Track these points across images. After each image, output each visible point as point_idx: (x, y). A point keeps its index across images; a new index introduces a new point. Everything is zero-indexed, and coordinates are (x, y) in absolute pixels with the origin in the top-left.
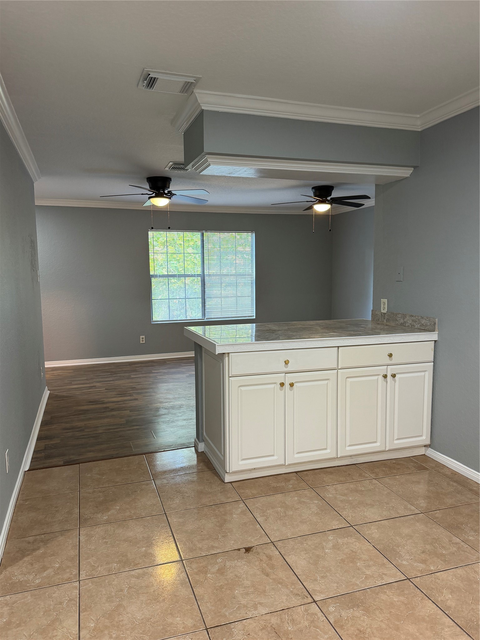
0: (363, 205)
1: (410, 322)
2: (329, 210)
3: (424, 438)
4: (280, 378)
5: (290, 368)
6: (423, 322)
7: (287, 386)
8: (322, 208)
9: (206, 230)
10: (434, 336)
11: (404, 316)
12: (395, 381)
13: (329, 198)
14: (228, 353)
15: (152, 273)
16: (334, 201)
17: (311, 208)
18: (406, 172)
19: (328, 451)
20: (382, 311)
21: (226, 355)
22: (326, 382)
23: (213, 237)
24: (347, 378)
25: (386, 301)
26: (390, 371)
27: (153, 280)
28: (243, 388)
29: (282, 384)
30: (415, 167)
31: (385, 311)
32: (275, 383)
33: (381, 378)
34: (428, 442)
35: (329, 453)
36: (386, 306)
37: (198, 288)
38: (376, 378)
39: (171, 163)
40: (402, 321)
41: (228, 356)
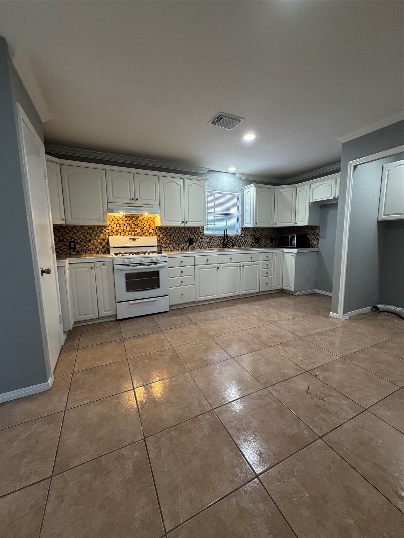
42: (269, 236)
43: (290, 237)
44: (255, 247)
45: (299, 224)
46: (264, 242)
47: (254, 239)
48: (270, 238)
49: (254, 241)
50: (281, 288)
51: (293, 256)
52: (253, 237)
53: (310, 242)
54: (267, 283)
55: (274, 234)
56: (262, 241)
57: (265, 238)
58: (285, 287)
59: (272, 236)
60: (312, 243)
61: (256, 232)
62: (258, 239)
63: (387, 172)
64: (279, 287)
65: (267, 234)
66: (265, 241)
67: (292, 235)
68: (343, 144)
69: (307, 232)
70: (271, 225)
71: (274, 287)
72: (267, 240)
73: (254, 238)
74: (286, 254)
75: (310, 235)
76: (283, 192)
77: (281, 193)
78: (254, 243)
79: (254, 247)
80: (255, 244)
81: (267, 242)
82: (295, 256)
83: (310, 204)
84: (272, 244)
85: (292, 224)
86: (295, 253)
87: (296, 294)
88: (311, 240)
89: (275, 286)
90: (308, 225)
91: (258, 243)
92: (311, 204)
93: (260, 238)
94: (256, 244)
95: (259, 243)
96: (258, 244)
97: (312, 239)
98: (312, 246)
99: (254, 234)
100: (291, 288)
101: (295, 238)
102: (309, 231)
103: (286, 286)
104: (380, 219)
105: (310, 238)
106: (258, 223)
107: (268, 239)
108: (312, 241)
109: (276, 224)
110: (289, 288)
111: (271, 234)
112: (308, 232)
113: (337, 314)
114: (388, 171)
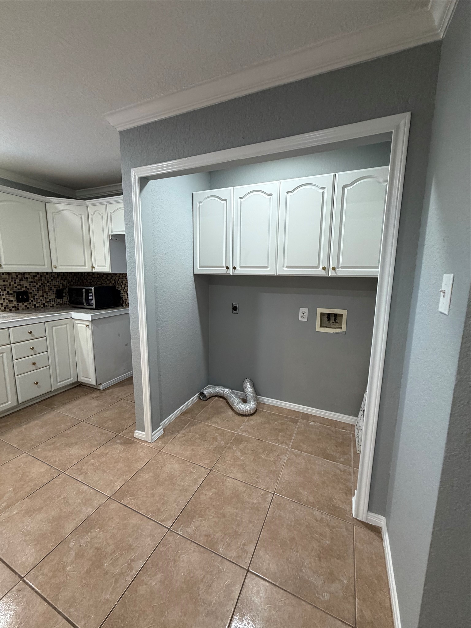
42: (53, 288)
43: (84, 290)
44: (18, 309)
45: (97, 270)
46: (41, 298)
47: (11, 294)
48: (55, 290)
49: (12, 299)
50: (76, 380)
51: (87, 326)
52: (8, 290)
53: (122, 297)
54: (37, 383)
55: (64, 283)
56: (36, 297)
57: (43, 290)
58: (82, 379)
59: (59, 287)
60: (125, 299)
61: (17, 281)
62: (26, 293)
63: (198, 205)
64: (72, 380)
65: (48, 284)
66: (43, 296)
67: (88, 288)
68: (121, 133)
69: (117, 282)
70: (46, 268)
71: (59, 384)
72: (47, 294)
73: (11, 292)
74: (77, 322)
75: (122, 286)
76: (63, 210)
77: (59, 211)
78: (15, 303)
79: (16, 309)
80: (18, 305)
81: (50, 298)
82: (90, 326)
83: (110, 239)
84: (63, 300)
85: (87, 269)
86: (89, 321)
87: (101, 387)
88: (123, 294)
89: (60, 382)
90: (110, 272)
91: (25, 302)
92: (112, 239)
93: (31, 291)
94: (20, 304)
95: (29, 301)
96: (25, 304)
97: (125, 294)
98: (125, 303)
99: (10, 285)
100: (90, 380)
101: (92, 293)
102: (120, 280)
103: (83, 377)
104: (197, 272)
105: (122, 292)
106: (5, 264)
107: (51, 292)
108: (125, 296)
109: (56, 267)
110: (88, 379)
111: (57, 284)
112: (119, 282)
113: (144, 433)
114: (200, 203)
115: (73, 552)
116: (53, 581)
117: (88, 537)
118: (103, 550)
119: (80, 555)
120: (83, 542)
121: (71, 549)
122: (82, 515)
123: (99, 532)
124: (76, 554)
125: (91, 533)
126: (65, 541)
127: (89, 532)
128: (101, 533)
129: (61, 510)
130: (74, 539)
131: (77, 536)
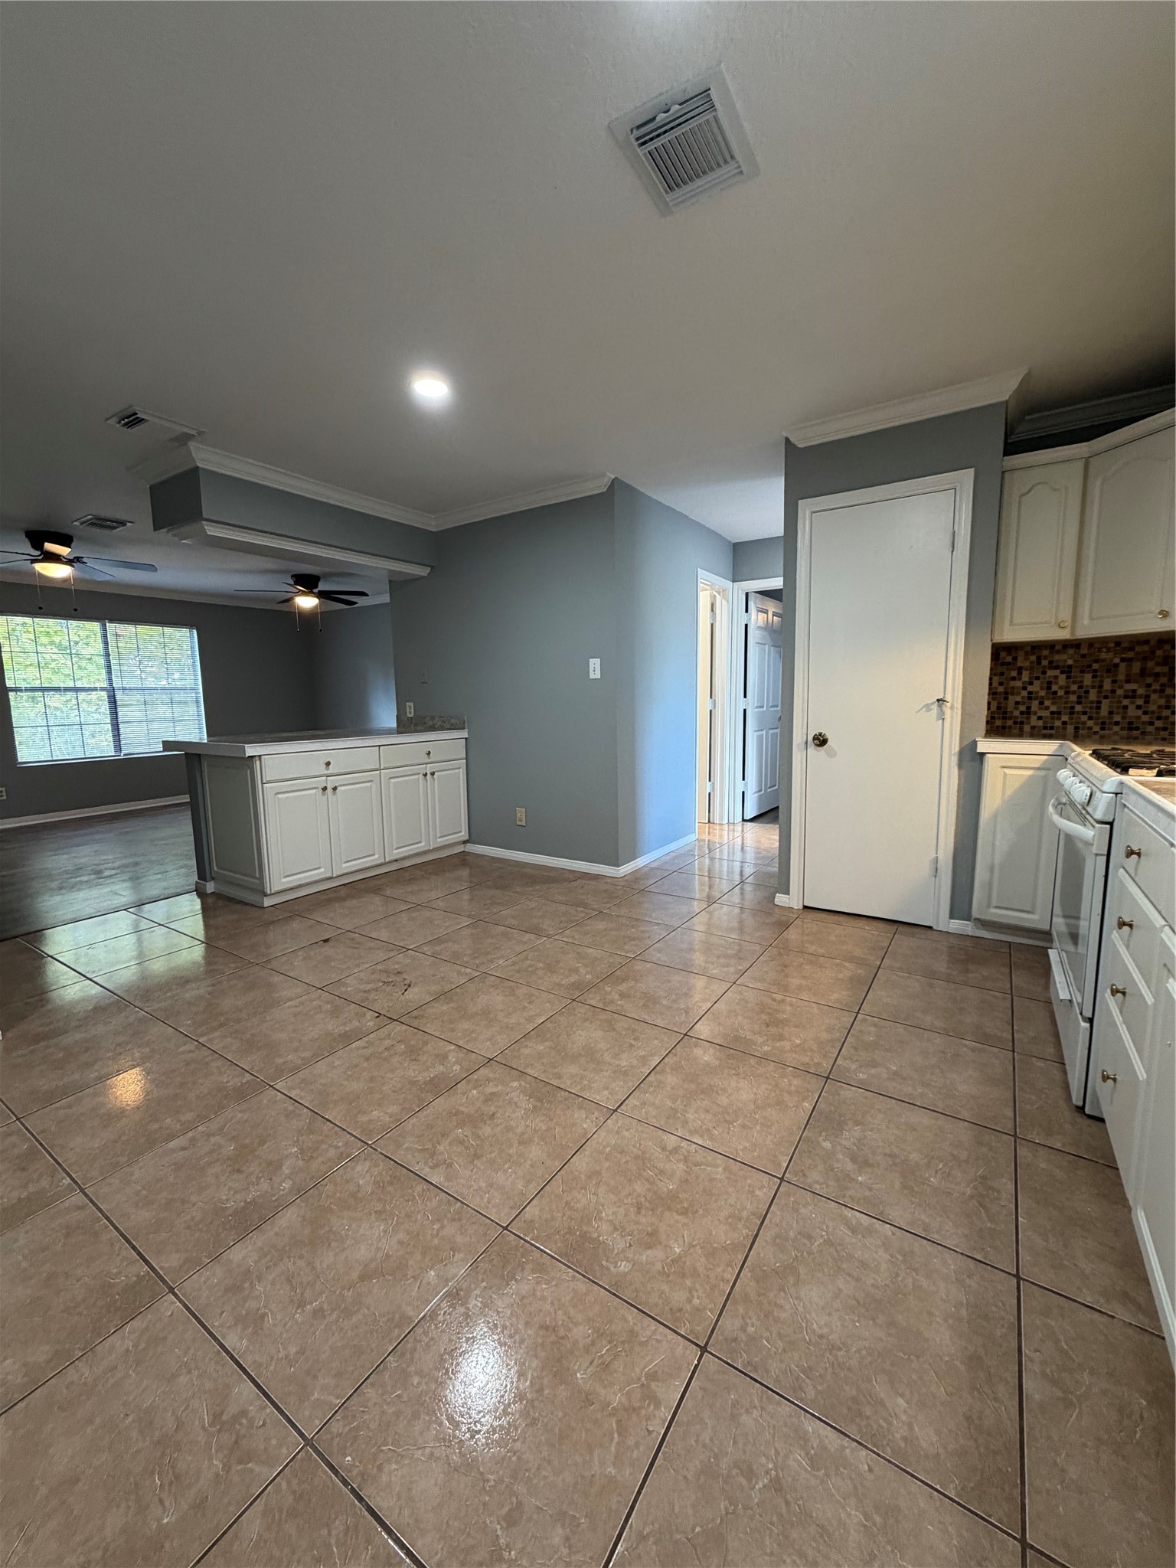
0: (356, 603)
1: (440, 723)
2: (316, 607)
3: (463, 833)
4: (321, 782)
5: (332, 770)
6: (453, 721)
7: (329, 790)
8: (307, 602)
9: (111, 621)
10: (465, 734)
11: (433, 718)
12: (434, 779)
13: (316, 591)
14: (260, 756)
15: (9, 683)
16: (321, 595)
17: (289, 600)
18: (423, 571)
19: (376, 856)
20: (409, 716)
21: (257, 758)
22: (369, 784)
23: (126, 631)
24: (391, 778)
25: (412, 704)
26: (429, 769)
27: (11, 695)
28: (280, 796)
29: (325, 789)
30: (432, 567)
31: (412, 715)
32: (315, 788)
33: (421, 776)
34: (467, 838)
35: (376, 859)
36: (412, 710)
37: (105, 707)
38: (416, 777)
39: (90, 517)
40: (431, 723)
41: (260, 760)
115: (286, 1170)
116: (320, 1138)
117: (253, 1193)
118: (229, 1169)
119: (273, 1167)
120: (265, 1186)
121: (288, 1177)
122: (259, 1244)
123: (227, 1200)
124: (281, 1167)
125: (245, 1201)
126: (301, 1192)
127: (251, 1202)
128: (224, 1198)
129: (311, 1265)
130: (281, 1193)
131: (276, 1197)
